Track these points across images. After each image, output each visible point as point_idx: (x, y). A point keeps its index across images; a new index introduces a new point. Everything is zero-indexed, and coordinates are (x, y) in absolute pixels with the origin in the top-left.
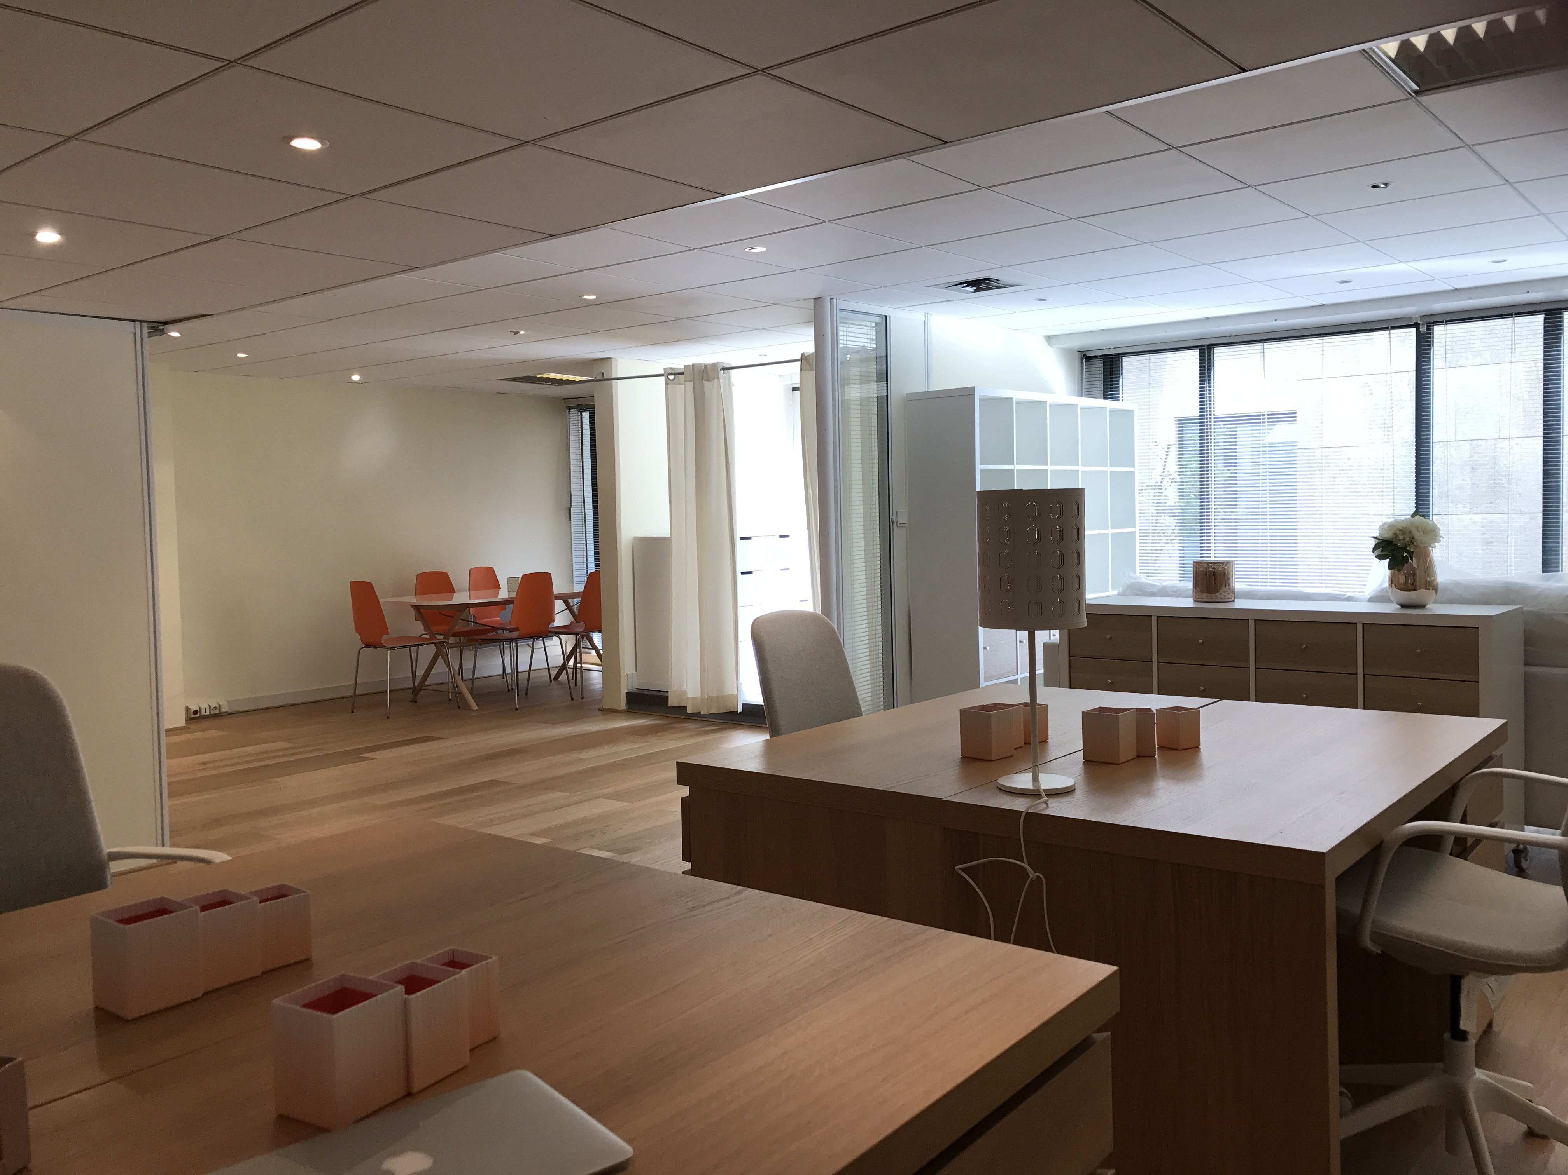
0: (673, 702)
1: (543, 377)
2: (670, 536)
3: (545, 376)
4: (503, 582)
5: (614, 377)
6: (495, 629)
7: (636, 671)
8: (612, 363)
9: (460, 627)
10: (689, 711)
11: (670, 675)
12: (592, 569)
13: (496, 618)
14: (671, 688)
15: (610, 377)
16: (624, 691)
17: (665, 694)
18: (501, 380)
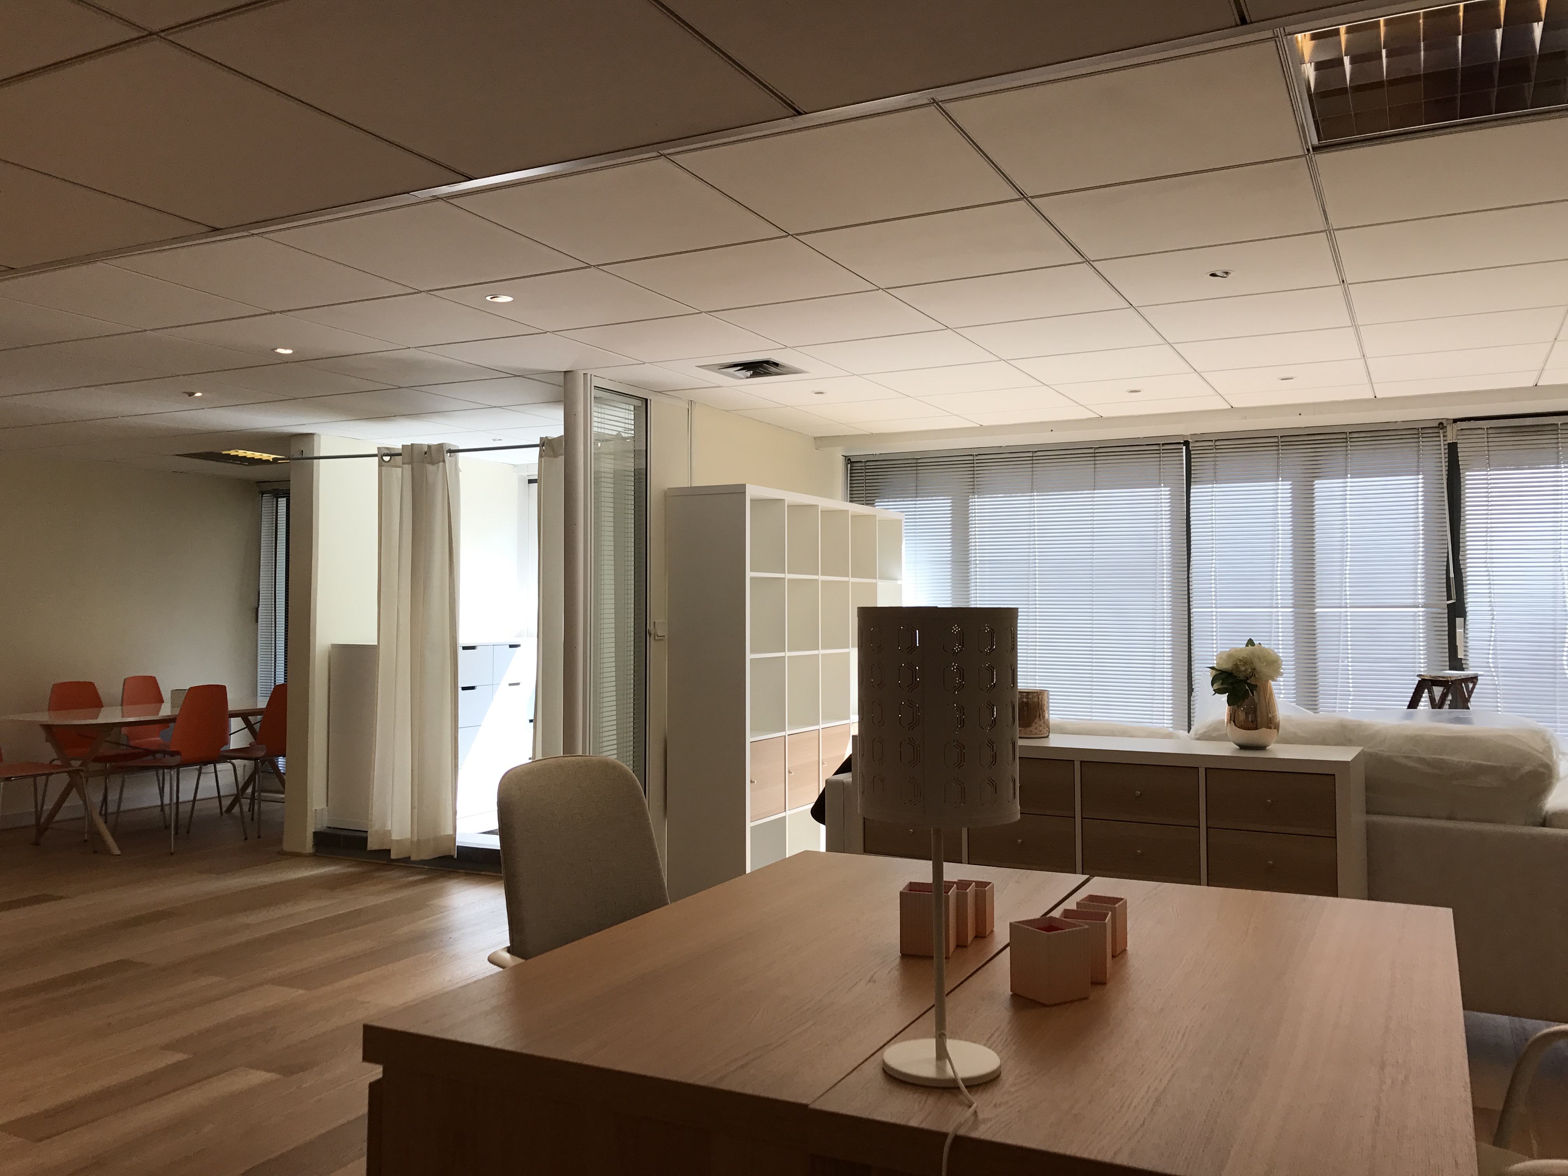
0: (373, 844)
1: (229, 455)
2: (376, 644)
3: (233, 453)
4: (166, 695)
5: (316, 455)
6: (153, 753)
7: (327, 806)
8: (314, 441)
9: (105, 750)
10: (393, 856)
11: (370, 812)
12: (280, 680)
13: (155, 739)
14: (371, 828)
15: (311, 456)
16: (311, 830)
17: (363, 835)
18: (177, 455)
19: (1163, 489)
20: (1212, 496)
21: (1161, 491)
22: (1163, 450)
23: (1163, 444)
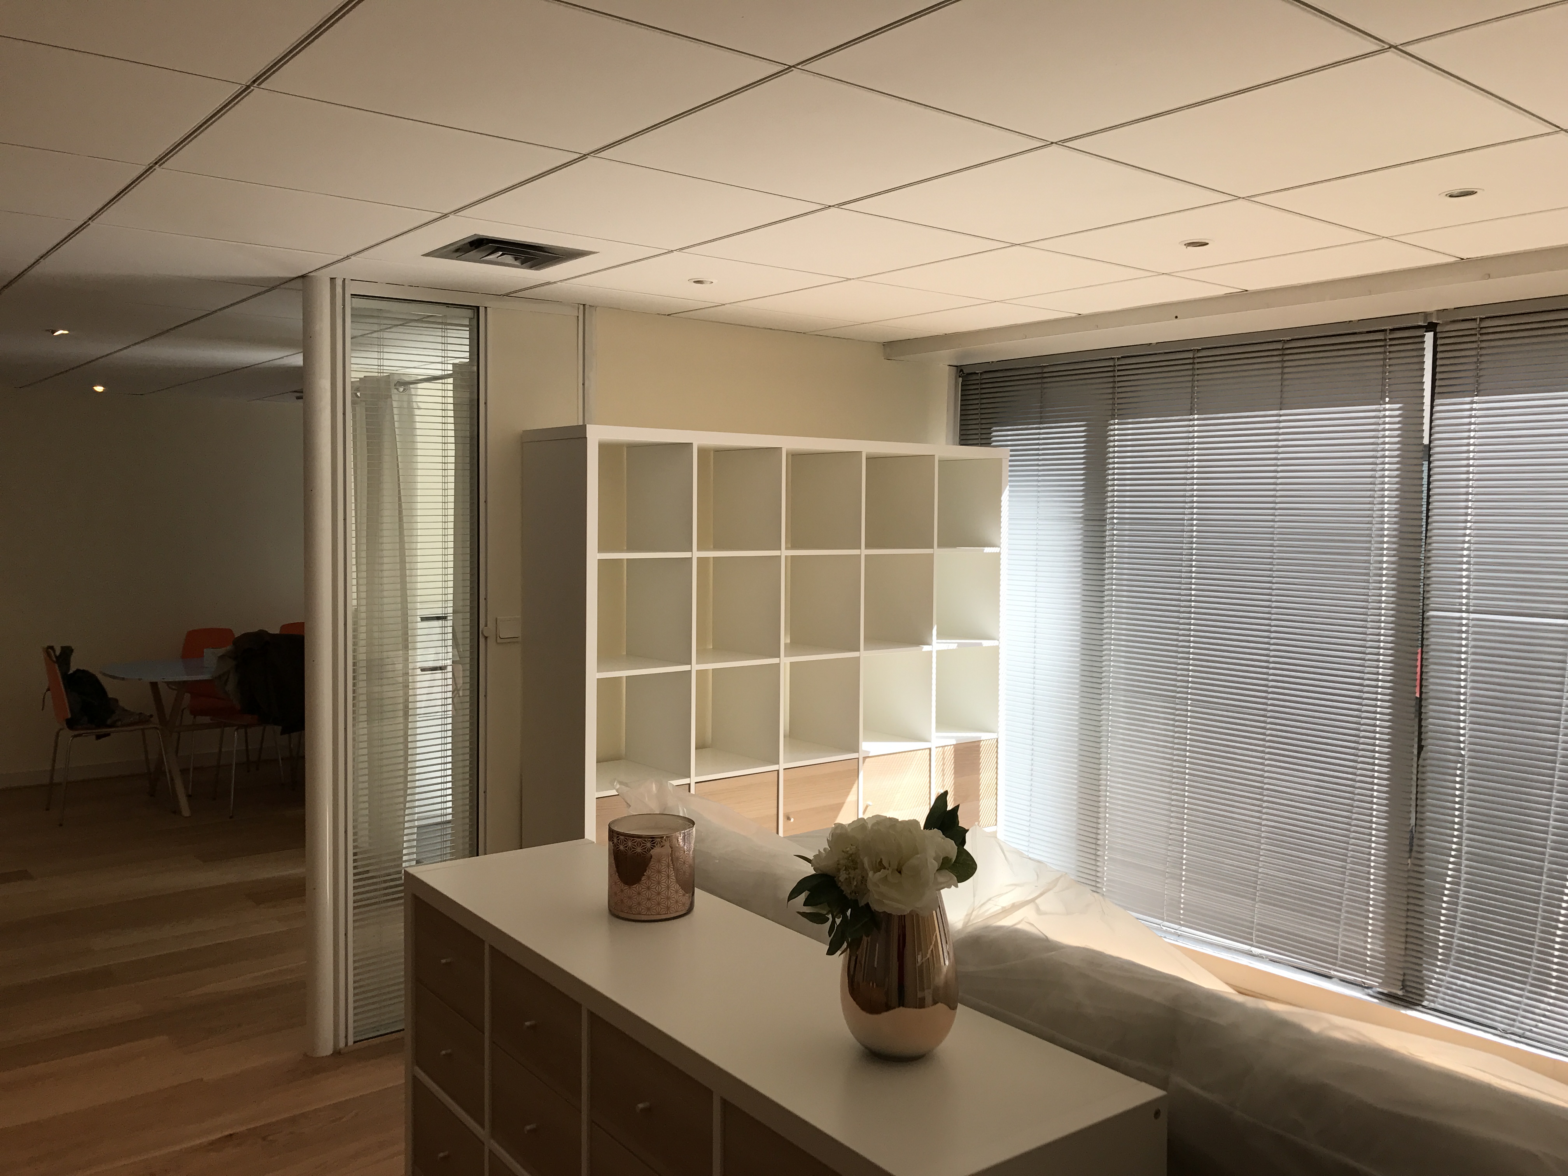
19: (1387, 406)
20: (1471, 417)
21: (1385, 410)
22: (1390, 339)
23: (1392, 330)
